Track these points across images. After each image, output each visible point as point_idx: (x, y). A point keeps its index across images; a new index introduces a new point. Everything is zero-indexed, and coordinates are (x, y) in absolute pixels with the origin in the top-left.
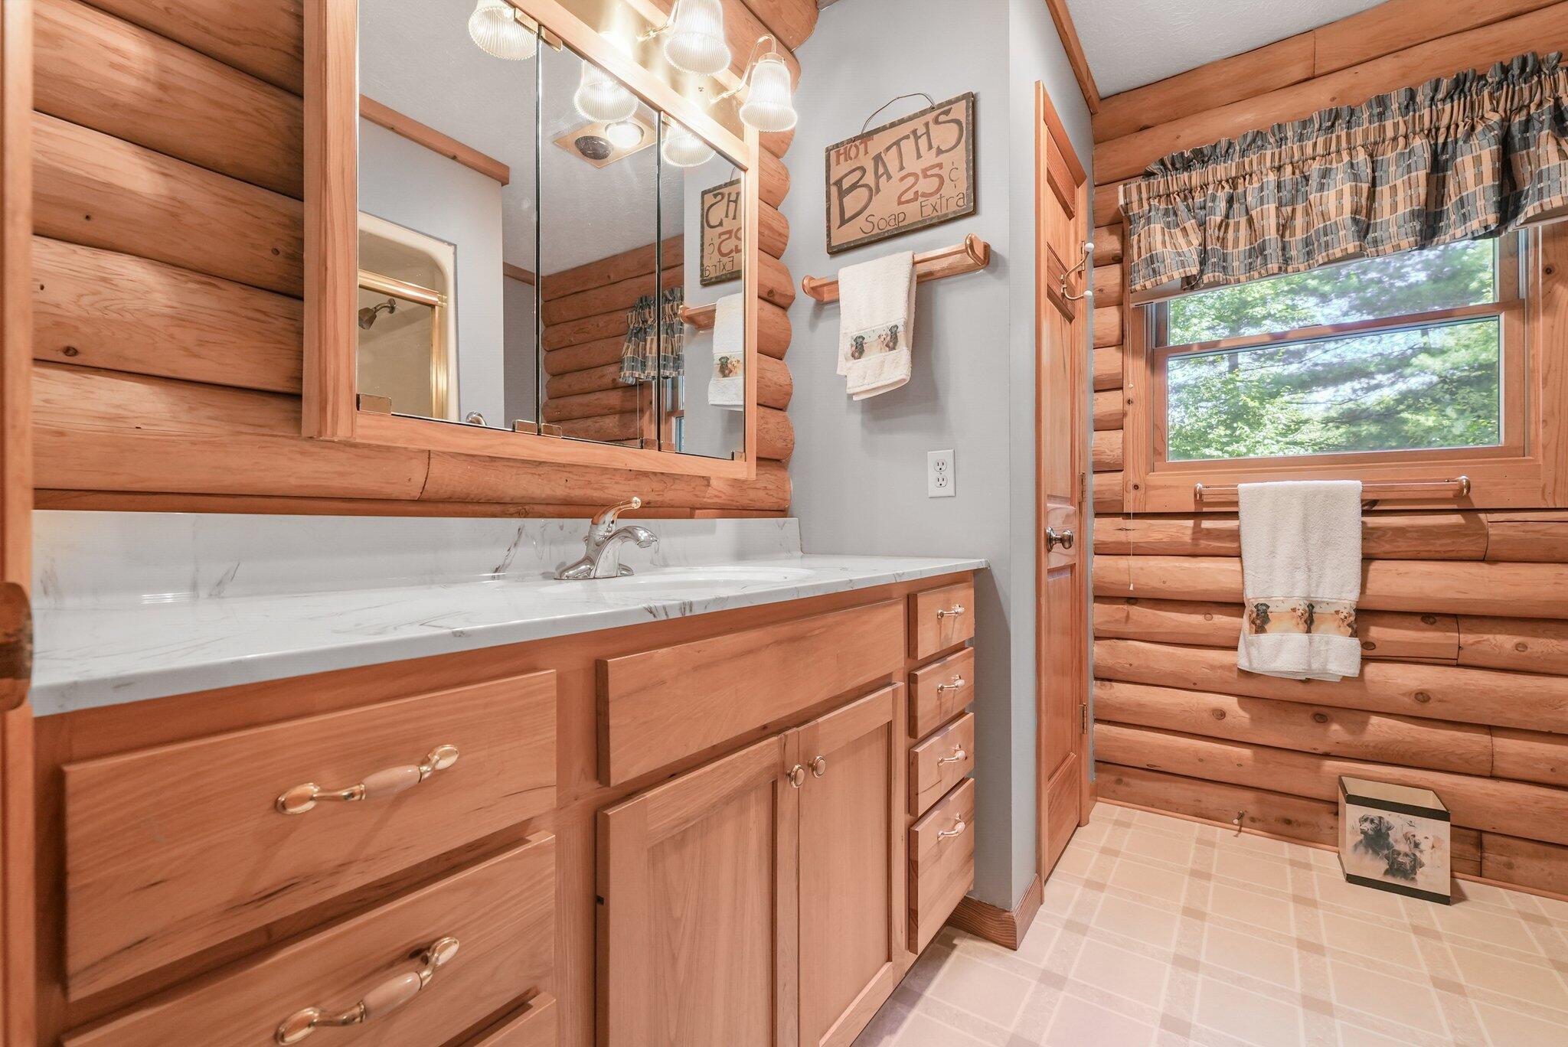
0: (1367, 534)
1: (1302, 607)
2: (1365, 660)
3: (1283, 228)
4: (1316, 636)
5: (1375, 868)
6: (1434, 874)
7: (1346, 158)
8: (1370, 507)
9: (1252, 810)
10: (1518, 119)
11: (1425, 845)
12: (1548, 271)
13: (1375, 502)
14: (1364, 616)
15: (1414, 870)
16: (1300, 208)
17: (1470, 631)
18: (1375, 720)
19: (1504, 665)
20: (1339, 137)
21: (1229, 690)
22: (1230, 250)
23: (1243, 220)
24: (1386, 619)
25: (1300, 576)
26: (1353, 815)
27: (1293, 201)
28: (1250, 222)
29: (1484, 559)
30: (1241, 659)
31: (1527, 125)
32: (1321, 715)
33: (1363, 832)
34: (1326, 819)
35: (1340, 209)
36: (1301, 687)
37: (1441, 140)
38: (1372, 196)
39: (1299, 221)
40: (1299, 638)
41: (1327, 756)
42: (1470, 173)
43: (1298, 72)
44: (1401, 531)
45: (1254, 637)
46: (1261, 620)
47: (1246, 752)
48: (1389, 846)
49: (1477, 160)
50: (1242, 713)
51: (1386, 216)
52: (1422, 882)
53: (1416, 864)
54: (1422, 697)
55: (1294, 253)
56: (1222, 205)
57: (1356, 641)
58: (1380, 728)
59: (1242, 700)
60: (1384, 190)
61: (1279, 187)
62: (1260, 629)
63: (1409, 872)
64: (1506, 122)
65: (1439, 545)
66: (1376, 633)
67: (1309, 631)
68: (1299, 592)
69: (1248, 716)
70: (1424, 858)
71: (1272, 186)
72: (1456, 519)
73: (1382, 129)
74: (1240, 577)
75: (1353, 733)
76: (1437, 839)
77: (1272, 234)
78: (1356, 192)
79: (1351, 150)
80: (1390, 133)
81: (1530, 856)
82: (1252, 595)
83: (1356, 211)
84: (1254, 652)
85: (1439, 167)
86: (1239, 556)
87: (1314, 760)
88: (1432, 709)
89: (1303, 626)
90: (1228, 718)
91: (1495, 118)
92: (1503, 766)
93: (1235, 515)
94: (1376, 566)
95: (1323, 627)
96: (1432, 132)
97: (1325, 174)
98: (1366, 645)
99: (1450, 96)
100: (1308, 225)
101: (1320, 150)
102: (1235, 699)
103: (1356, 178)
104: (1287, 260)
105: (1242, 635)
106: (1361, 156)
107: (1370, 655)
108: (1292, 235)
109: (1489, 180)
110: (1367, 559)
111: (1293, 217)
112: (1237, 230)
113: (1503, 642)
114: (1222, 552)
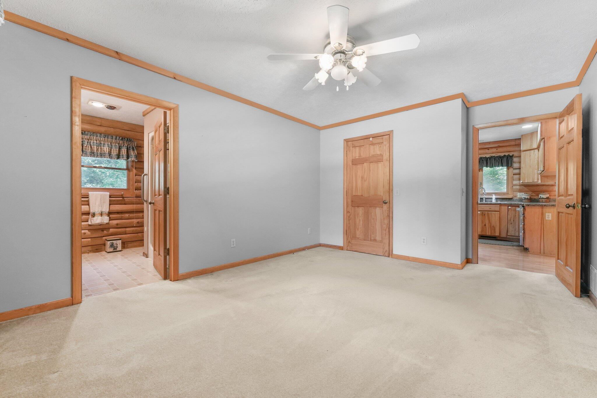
0: (110, 201)
1: (100, 213)
2: (110, 220)
3: (97, 150)
4: (102, 217)
5: (112, 250)
6: (119, 248)
7: (107, 143)
8: (110, 197)
9: (90, 249)
10: (129, 146)
11: (118, 244)
12: (132, 166)
13: (111, 196)
14: (110, 213)
15: (117, 248)
16: (100, 147)
17: (123, 214)
18: (111, 229)
19: (127, 219)
20: (106, 139)
21: (86, 229)
22: (87, 150)
23: (90, 146)
24: (112, 214)
25: (100, 208)
26: (109, 243)
27: (98, 146)
28: (91, 147)
29: (124, 204)
30: (89, 223)
31: (130, 147)
32: (103, 230)
33: (110, 245)
34: (104, 247)
35: (107, 151)
36: (99, 226)
37: (120, 145)
38: (111, 150)
39: (99, 149)
40: (100, 217)
41: (104, 236)
42: (123, 152)
43: (99, 124)
44: (114, 200)
45: (92, 218)
46: (94, 215)
47: (90, 239)
48: (114, 246)
49: (124, 150)
50: (89, 232)
51: (113, 154)
52: (118, 249)
53: (117, 247)
54: (117, 224)
55: (98, 154)
56: (86, 143)
57: (108, 217)
58: (111, 230)
59: (89, 230)
60: (112, 149)
61: (97, 143)
62: (94, 217)
63: (116, 249)
64: (127, 146)
65: (119, 202)
66: (111, 216)
67: (101, 216)
68: (100, 210)
69: (90, 233)
70: (118, 246)
71: (96, 143)
72: (121, 198)
73: (112, 141)
74: (89, 209)
75: (107, 232)
76: (120, 243)
77: (95, 151)
78: (109, 149)
79: (108, 142)
80: (113, 142)
81: (130, 244)
82: (92, 211)
83: (109, 152)
84: (92, 221)
85: (120, 149)
86: (88, 205)
87: (101, 238)
88: (118, 226)
89: (101, 215)
90: (86, 234)
91: (126, 145)
92: (127, 232)
93: (88, 198)
94: (111, 205)
95: (103, 216)
96: (119, 144)
97: (104, 144)
98: (110, 218)
99: (121, 140)
100: (101, 151)
101: (103, 140)
102: (87, 230)
103: (109, 147)
104: (98, 155)
105: (89, 219)
106: (109, 143)
107: (110, 219)
108: (98, 151)
109: (126, 154)
110: (110, 205)
111: (98, 148)
112: (88, 147)
113: (127, 215)
114: (85, 204)
